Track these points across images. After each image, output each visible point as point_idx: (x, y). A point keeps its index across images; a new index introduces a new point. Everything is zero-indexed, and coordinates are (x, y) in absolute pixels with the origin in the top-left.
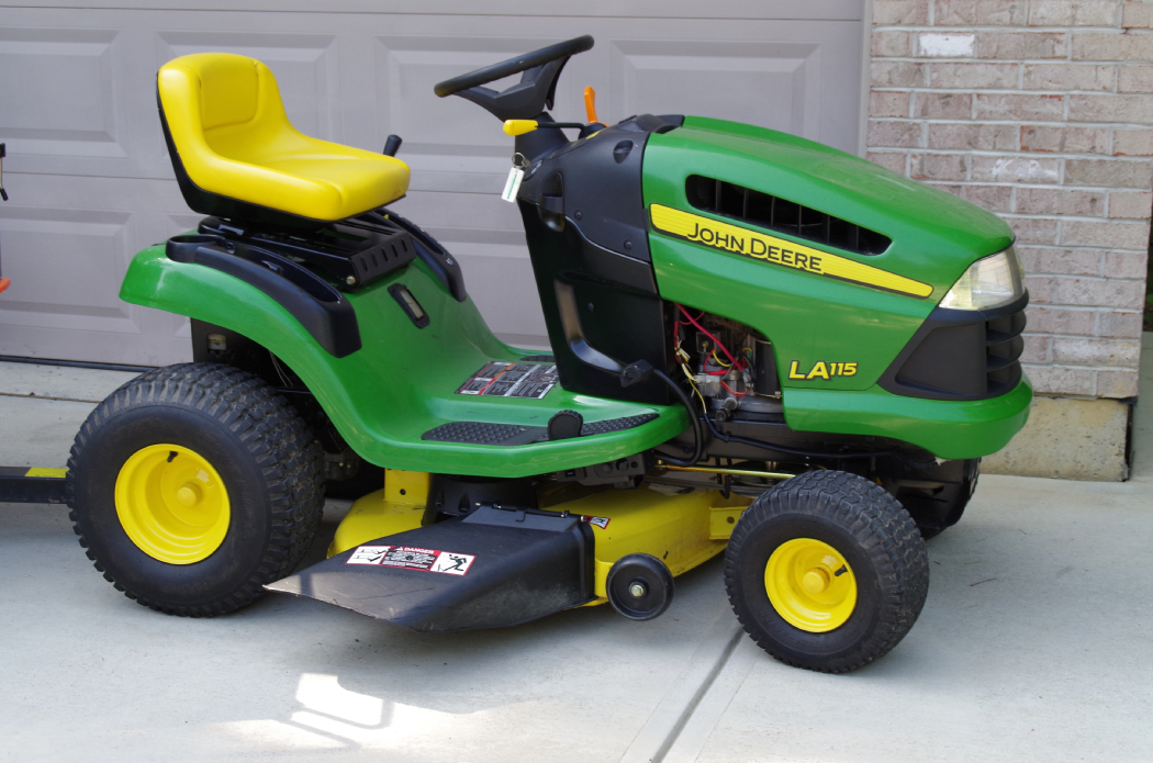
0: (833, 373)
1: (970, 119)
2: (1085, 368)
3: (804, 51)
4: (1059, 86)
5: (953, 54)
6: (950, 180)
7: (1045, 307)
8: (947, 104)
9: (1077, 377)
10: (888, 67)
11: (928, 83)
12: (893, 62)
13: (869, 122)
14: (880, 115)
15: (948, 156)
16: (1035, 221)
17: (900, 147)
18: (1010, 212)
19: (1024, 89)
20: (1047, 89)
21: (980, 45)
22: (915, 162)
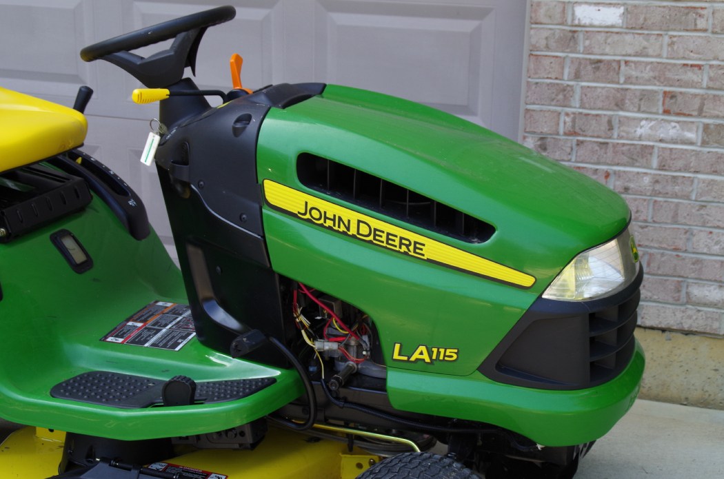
0: (434, 357)
1: (618, 83)
2: (715, 310)
3: (480, 14)
4: (700, 56)
5: (604, 24)
6: (598, 137)
7: (680, 254)
8: (597, 69)
9: (707, 318)
10: (545, 34)
11: (581, 49)
12: (551, 29)
13: (528, 82)
14: (537, 76)
15: (597, 115)
16: (674, 177)
17: (555, 105)
18: (651, 168)
19: (667, 58)
20: (689, 59)
21: (629, 16)
22: (568, 119)
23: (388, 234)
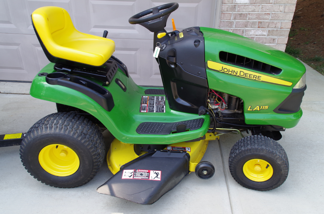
1: (246, 20)
4: (269, 11)
5: (244, 3)
8: (241, 16)
10: (227, 7)
11: (237, 11)
12: (228, 5)
13: (221, 21)
14: (224, 19)
15: (240, 29)
17: (228, 27)
19: (260, 12)
20: (266, 12)
21: (251, 0)
23: (250, 74)
